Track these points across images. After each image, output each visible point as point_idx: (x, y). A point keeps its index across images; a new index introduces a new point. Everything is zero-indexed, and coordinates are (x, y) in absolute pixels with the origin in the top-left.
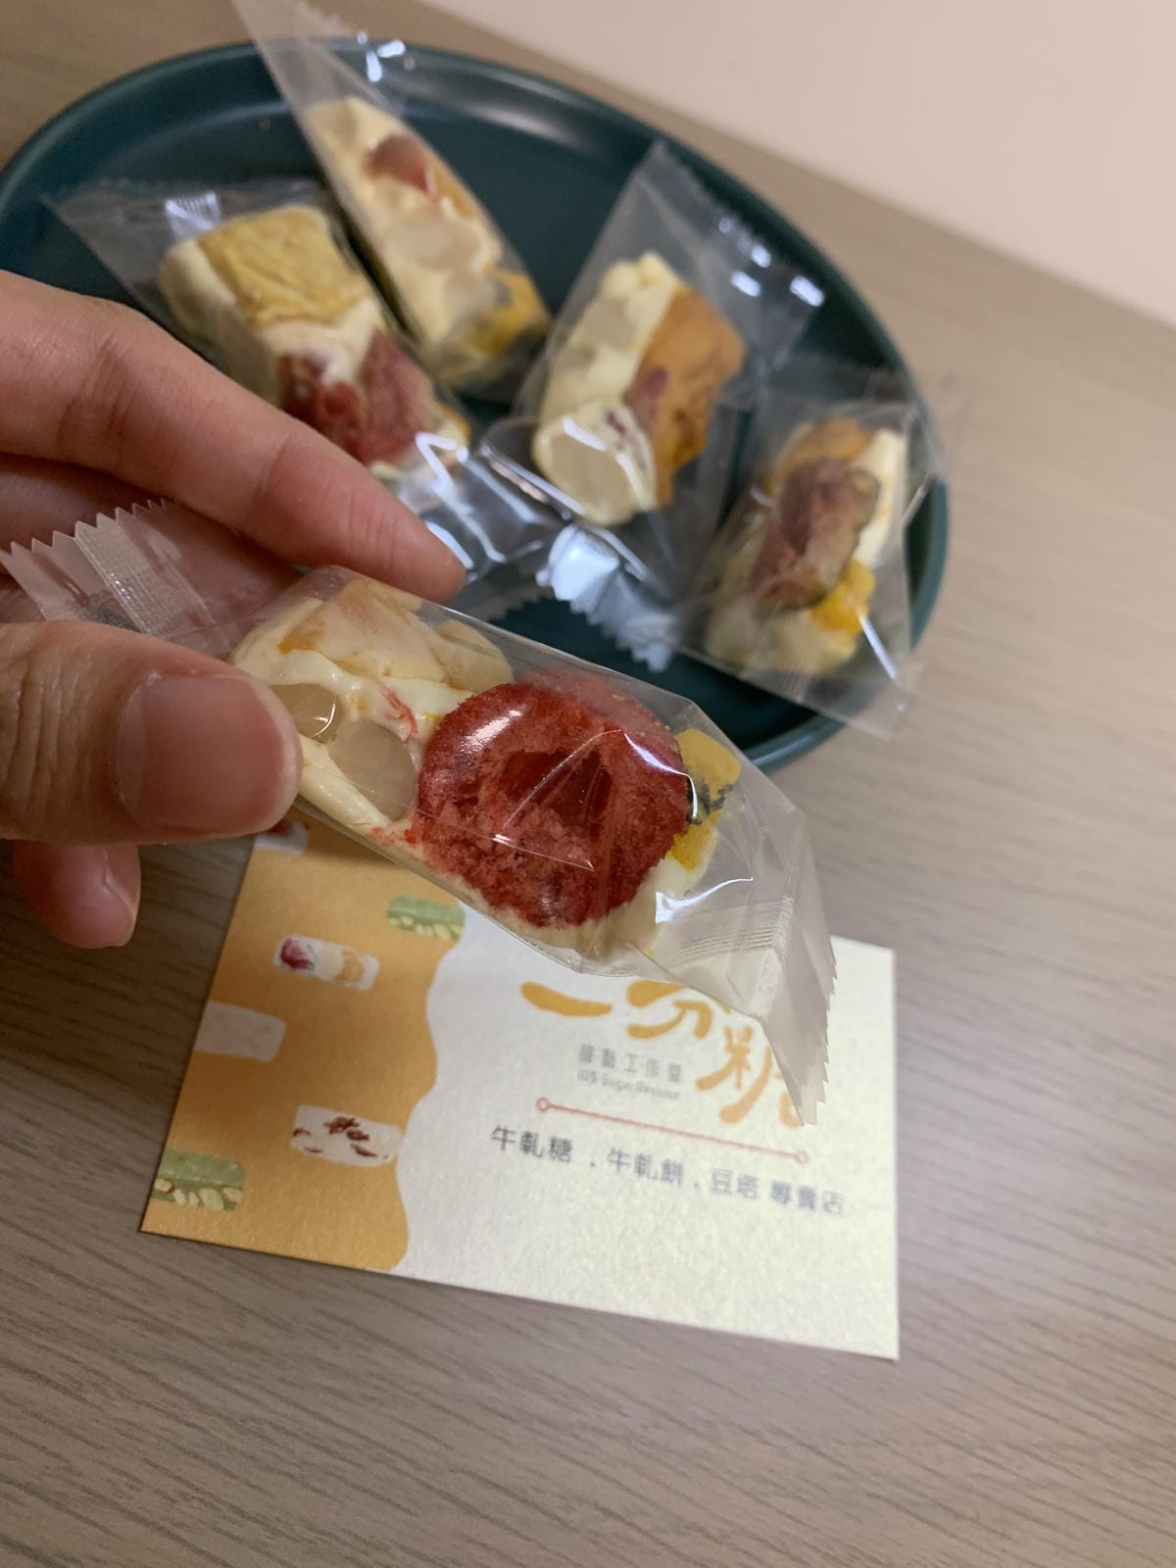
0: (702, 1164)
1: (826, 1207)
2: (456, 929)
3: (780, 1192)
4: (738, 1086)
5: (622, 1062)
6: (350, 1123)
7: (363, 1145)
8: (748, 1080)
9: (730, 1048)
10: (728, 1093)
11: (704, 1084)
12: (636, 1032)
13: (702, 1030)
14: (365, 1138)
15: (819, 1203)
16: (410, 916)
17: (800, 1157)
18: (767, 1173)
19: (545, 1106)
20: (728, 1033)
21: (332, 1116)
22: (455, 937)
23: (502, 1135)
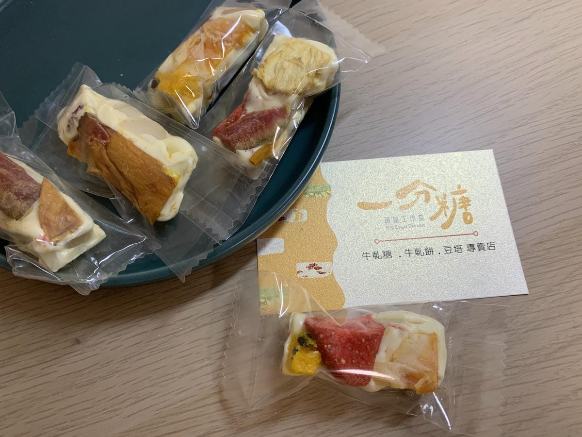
1: (489, 248)
2: (328, 192)
3: (471, 247)
4: (446, 216)
6: (314, 265)
7: (320, 270)
11: (432, 219)
13: (427, 200)
14: (321, 268)
15: (486, 248)
16: (312, 192)
17: (475, 233)
19: (377, 241)
21: (308, 264)
22: (329, 194)
23: (366, 255)
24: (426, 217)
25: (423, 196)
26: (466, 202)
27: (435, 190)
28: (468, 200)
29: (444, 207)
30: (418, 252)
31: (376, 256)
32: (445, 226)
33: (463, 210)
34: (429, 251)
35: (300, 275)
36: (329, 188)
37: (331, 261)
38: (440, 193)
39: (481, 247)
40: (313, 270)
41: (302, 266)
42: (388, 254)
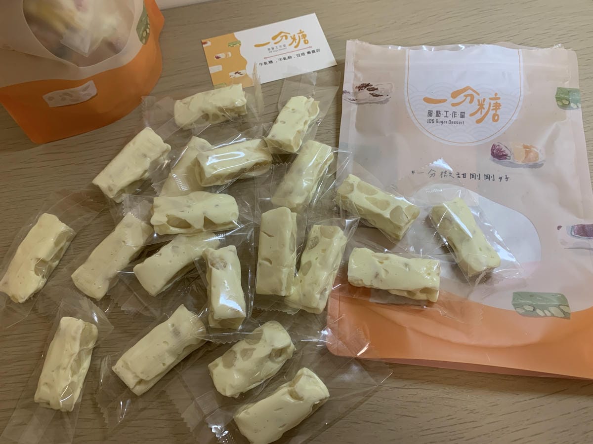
0: (293, 55)
1: (317, 51)
3: (309, 53)
4: (296, 42)
5: (275, 47)
8: (297, 41)
9: (292, 38)
10: (295, 44)
11: (290, 45)
12: (275, 43)
13: (286, 38)
18: (305, 52)
19: (265, 58)
20: (291, 37)
21: (235, 72)
22: (240, 44)
24: (287, 45)
25: (284, 38)
26: (304, 36)
27: (289, 34)
28: (306, 35)
29: (294, 39)
30: (284, 59)
31: (265, 63)
32: (295, 47)
33: (303, 39)
34: (290, 57)
35: (232, 77)
36: (239, 43)
37: (245, 69)
38: (292, 35)
39: (313, 52)
40: (237, 74)
41: (232, 74)
42: (271, 62)
